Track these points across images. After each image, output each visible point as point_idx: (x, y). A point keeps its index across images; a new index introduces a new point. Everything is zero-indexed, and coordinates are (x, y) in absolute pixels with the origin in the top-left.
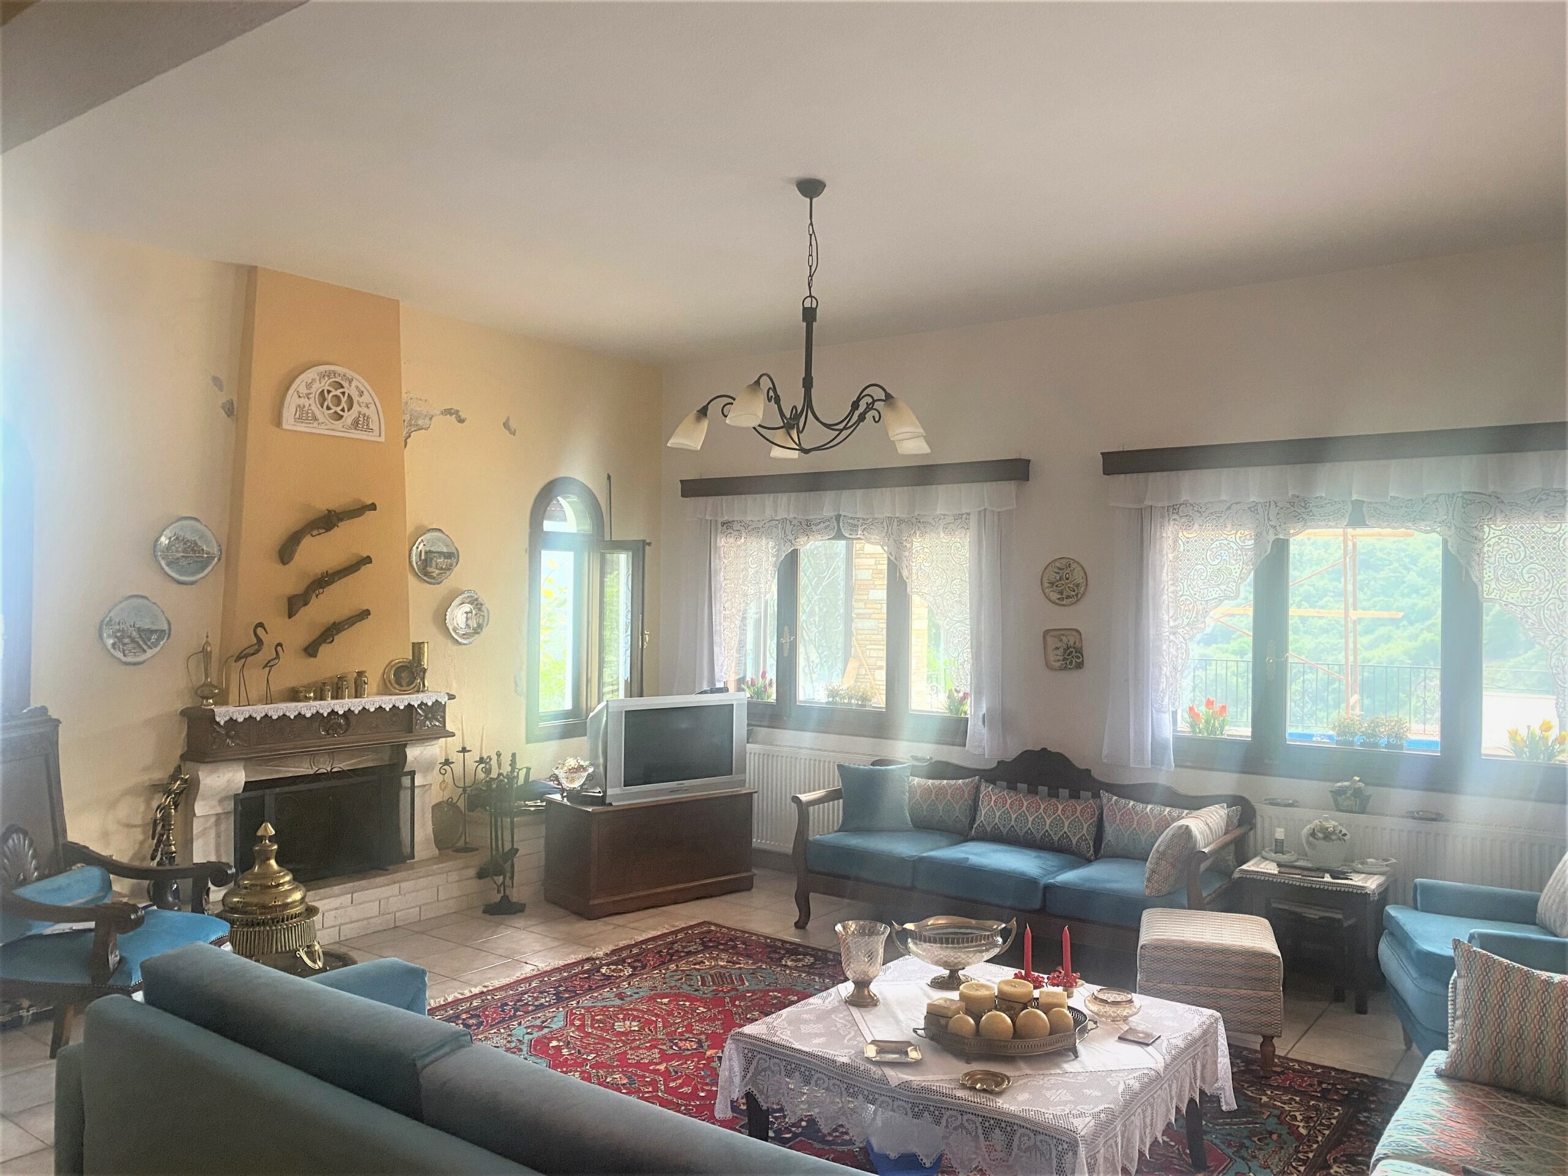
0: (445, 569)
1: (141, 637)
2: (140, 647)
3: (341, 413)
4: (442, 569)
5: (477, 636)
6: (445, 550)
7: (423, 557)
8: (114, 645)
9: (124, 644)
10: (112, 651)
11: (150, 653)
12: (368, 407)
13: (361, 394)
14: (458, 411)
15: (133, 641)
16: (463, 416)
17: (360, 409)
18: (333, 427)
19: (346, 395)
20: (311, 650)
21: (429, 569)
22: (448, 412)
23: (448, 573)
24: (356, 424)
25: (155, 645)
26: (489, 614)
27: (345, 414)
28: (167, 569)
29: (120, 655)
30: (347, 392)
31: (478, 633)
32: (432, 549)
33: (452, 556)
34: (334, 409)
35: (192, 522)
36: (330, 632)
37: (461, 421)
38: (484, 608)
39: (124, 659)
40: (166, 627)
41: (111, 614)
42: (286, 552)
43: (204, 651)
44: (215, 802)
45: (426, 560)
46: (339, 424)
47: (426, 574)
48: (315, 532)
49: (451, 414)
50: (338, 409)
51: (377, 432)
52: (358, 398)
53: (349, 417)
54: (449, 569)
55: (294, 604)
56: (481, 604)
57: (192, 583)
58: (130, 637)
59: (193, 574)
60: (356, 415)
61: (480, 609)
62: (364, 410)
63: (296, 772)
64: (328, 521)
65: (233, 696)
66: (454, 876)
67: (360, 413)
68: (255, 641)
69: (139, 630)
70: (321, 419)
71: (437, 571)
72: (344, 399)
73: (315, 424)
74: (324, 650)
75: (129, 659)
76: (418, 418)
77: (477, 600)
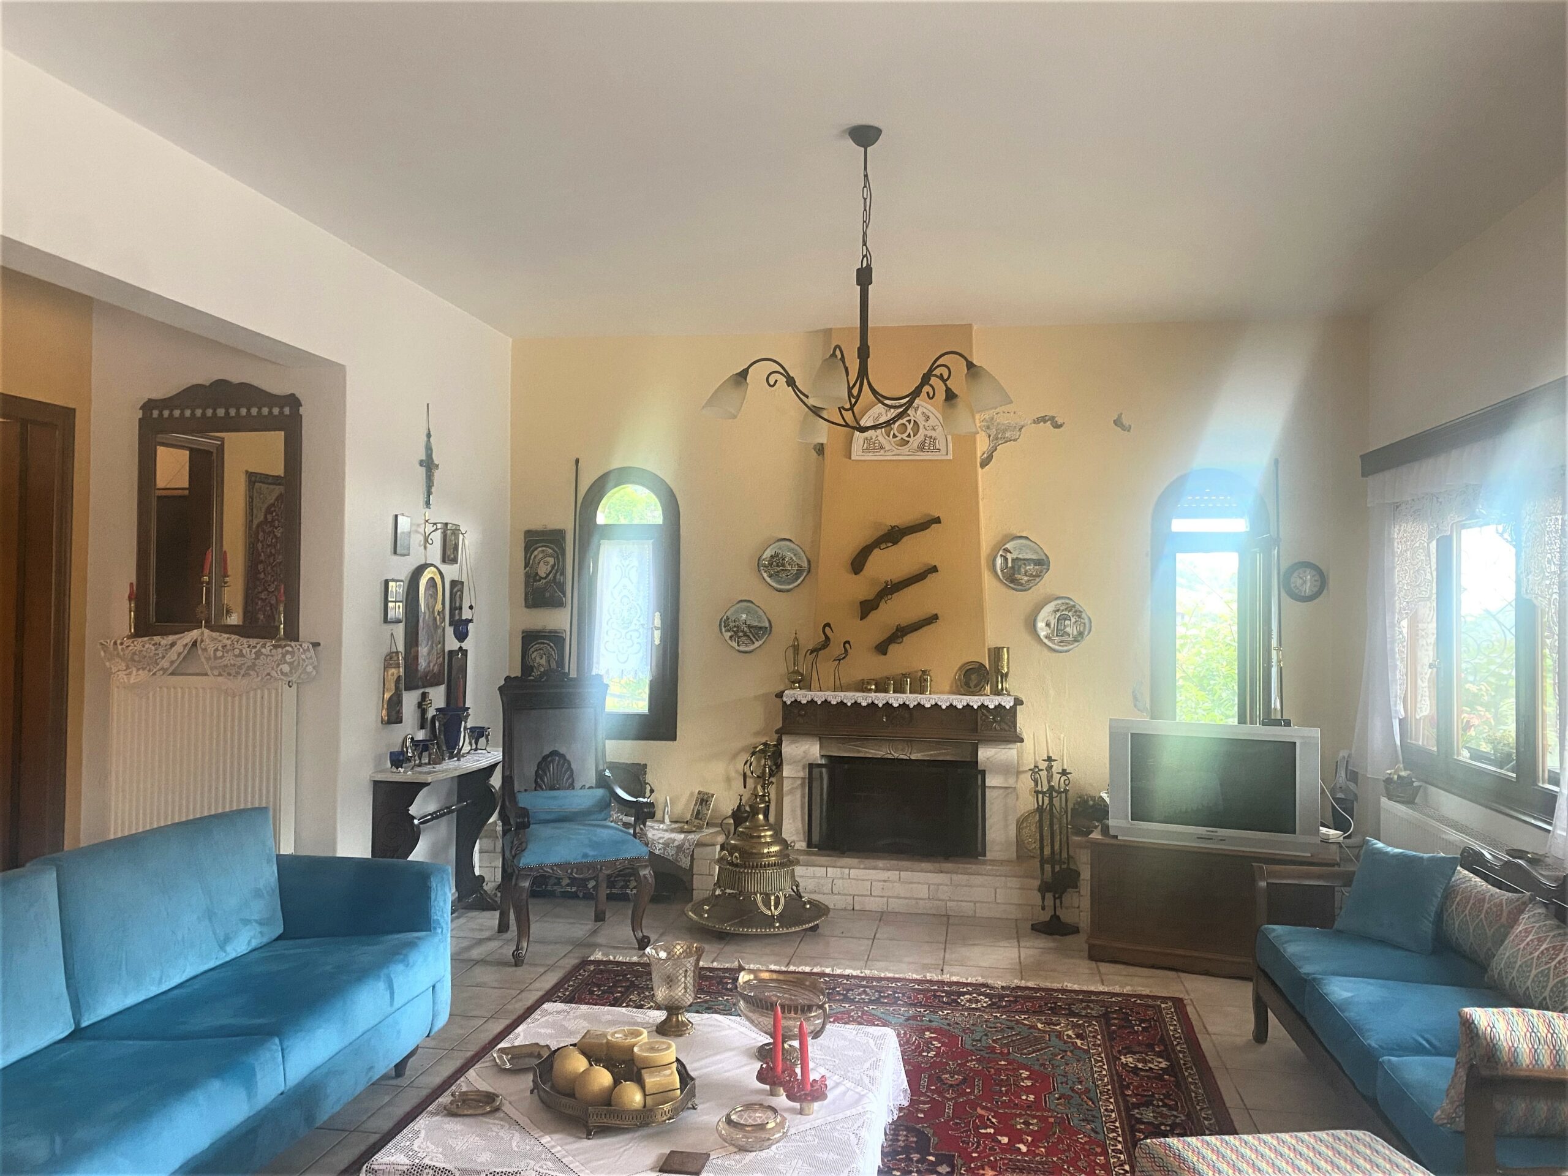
0: (1034, 576)
1: (751, 632)
2: (751, 640)
3: (907, 439)
4: (1031, 575)
5: (1076, 644)
6: (1034, 557)
7: (1010, 565)
8: (731, 637)
9: (739, 637)
10: (729, 642)
11: (757, 644)
12: (934, 430)
13: (927, 418)
14: (1054, 417)
15: (745, 635)
16: (1060, 421)
17: (926, 433)
18: (898, 452)
19: (912, 422)
20: (882, 648)
21: (1018, 576)
22: (1043, 419)
23: (1038, 579)
24: (921, 447)
25: (760, 638)
26: (1091, 622)
27: (911, 440)
28: (768, 580)
29: (735, 645)
30: (913, 419)
31: (1078, 641)
32: (1020, 556)
33: (1042, 563)
34: (900, 436)
35: (788, 543)
36: (900, 633)
37: (1058, 426)
38: (1084, 615)
39: (737, 648)
40: (767, 625)
41: (728, 614)
42: (858, 564)
43: (794, 646)
44: (800, 768)
45: (1013, 567)
46: (905, 449)
47: (1013, 581)
48: (883, 546)
49: (1045, 422)
50: (904, 436)
51: (943, 451)
52: (923, 423)
53: (915, 442)
54: (1039, 576)
55: (867, 608)
56: (1081, 612)
57: (788, 591)
58: (743, 631)
59: (789, 584)
60: (923, 438)
61: (1079, 617)
62: (930, 433)
63: (875, 754)
64: (893, 536)
65: (815, 684)
66: (1013, 882)
67: (926, 436)
68: (824, 638)
69: (749, 627)
70: (887, 447)
71: (1026, 578)
72: (910, 427)
73: (882, 452)
74: (893, 648)
75: (742, 648)
76: (1004, 431)
77: (1074, 606)
